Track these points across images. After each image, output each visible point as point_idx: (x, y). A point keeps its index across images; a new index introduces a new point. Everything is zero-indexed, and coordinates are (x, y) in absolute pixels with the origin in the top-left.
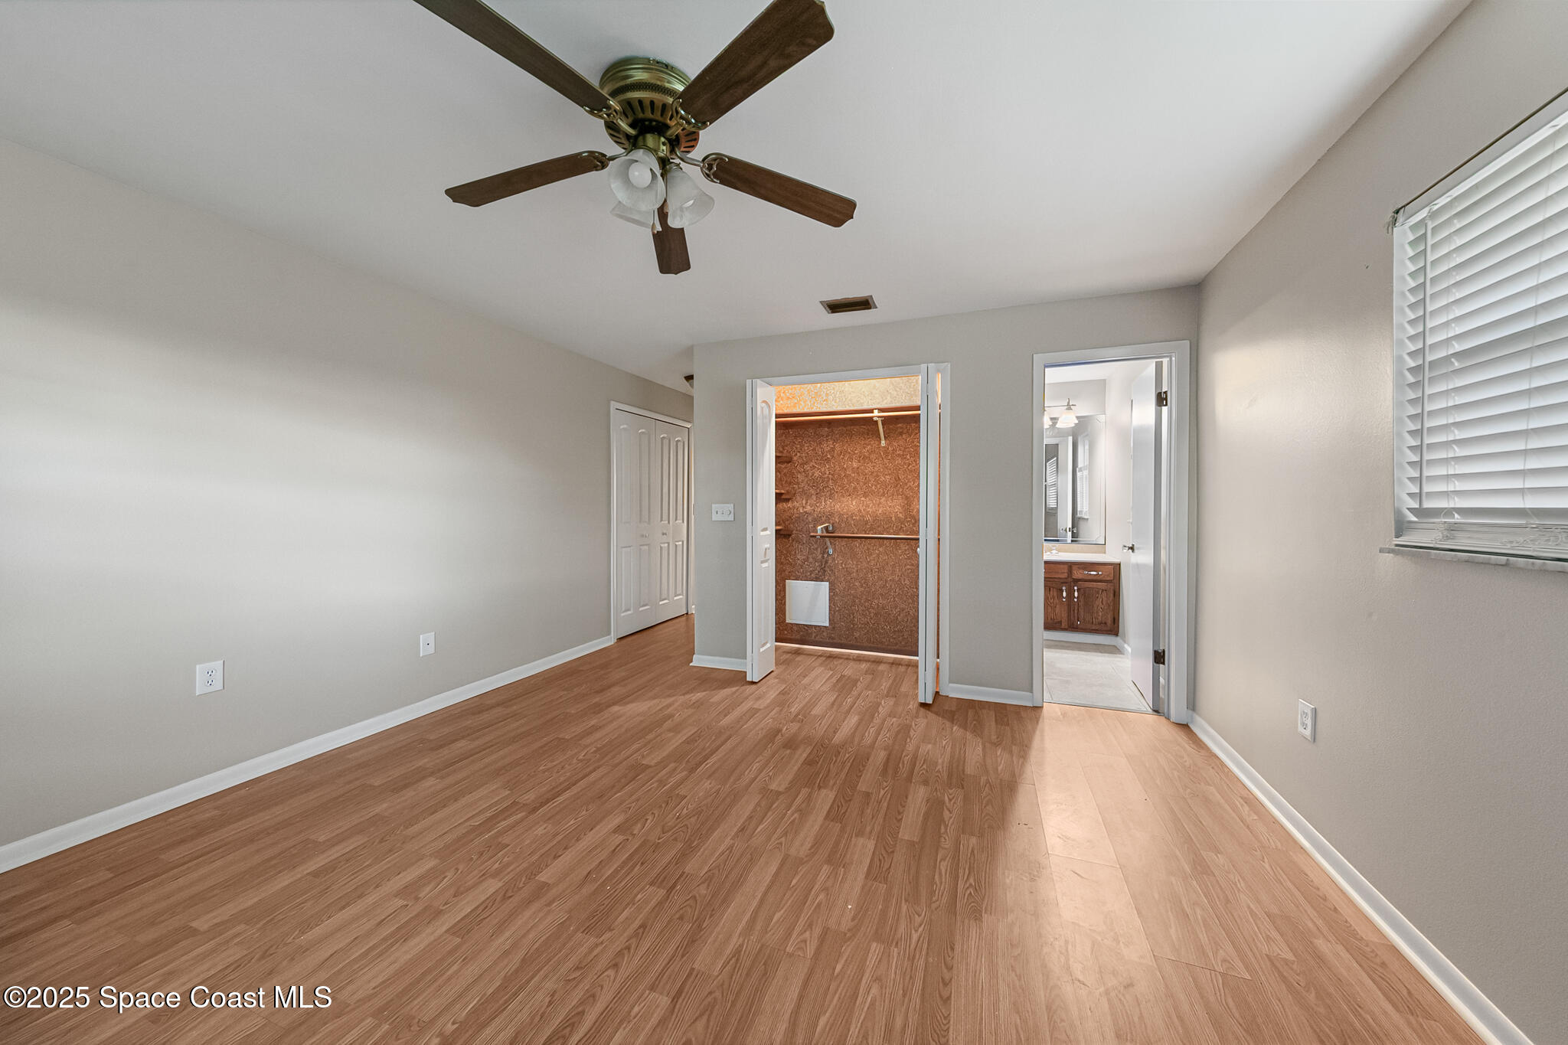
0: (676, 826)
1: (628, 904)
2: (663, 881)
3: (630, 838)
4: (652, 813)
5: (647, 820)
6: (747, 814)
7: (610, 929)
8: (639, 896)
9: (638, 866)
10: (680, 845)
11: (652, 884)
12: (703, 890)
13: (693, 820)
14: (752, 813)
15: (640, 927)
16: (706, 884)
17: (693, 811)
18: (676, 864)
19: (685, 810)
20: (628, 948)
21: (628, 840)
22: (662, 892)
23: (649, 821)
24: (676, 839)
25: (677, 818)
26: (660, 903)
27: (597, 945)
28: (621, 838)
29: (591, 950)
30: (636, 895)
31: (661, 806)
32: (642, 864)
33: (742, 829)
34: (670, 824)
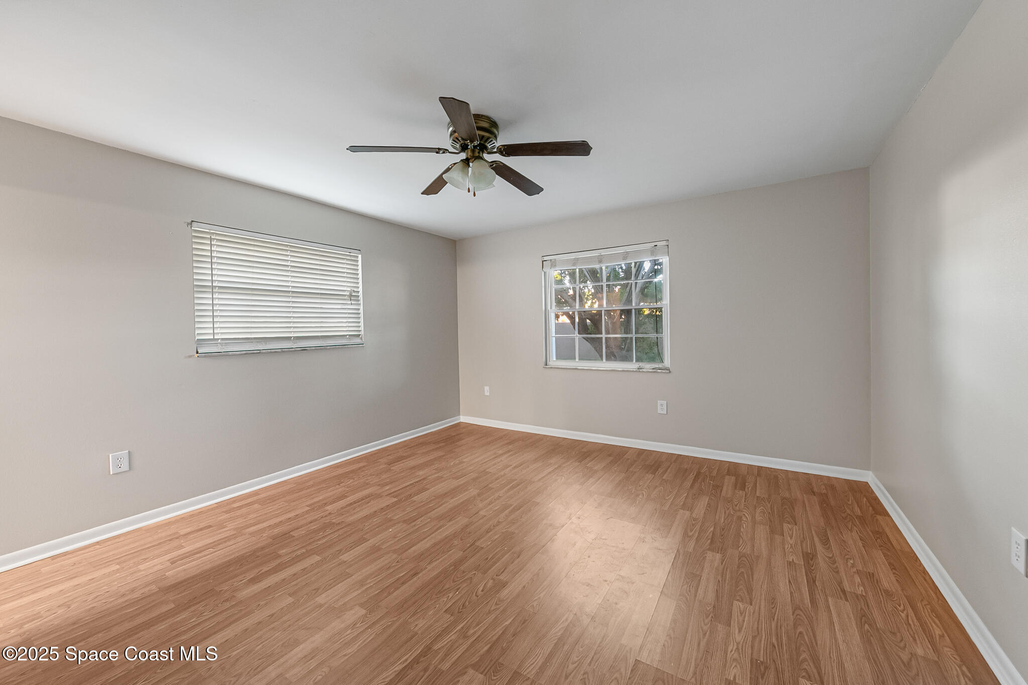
0: (461, 583)
1: (494, 541)
2: (476, 549)
3: (495, 576)
4: (478, 596)
5: (482, 591)
6: (404, 587)
7: (503, 533)
8: (489, 543)
9: (490, 557)
10: (462, 568)
11: (483, 548)
12: (456, 542)
13: (447, 586)
14: (400, 587)
15: (489, 532)
16: (453, 545)
17: (444, 595)
18: (467, 557)
19: (451, 595)
20: (494, 526)
21: (496, 576)
22: (477, 544)
23: (481, 589)
24: (464, 572)
25: (458, 589)
26: (479, 539)
27: (508, 528)
28: (501, 577)
29: (510, 527)
30: (491, 544)
31: (469, 603)
32: (487, 559)
33: (416, 574)
34: (466, 584)
